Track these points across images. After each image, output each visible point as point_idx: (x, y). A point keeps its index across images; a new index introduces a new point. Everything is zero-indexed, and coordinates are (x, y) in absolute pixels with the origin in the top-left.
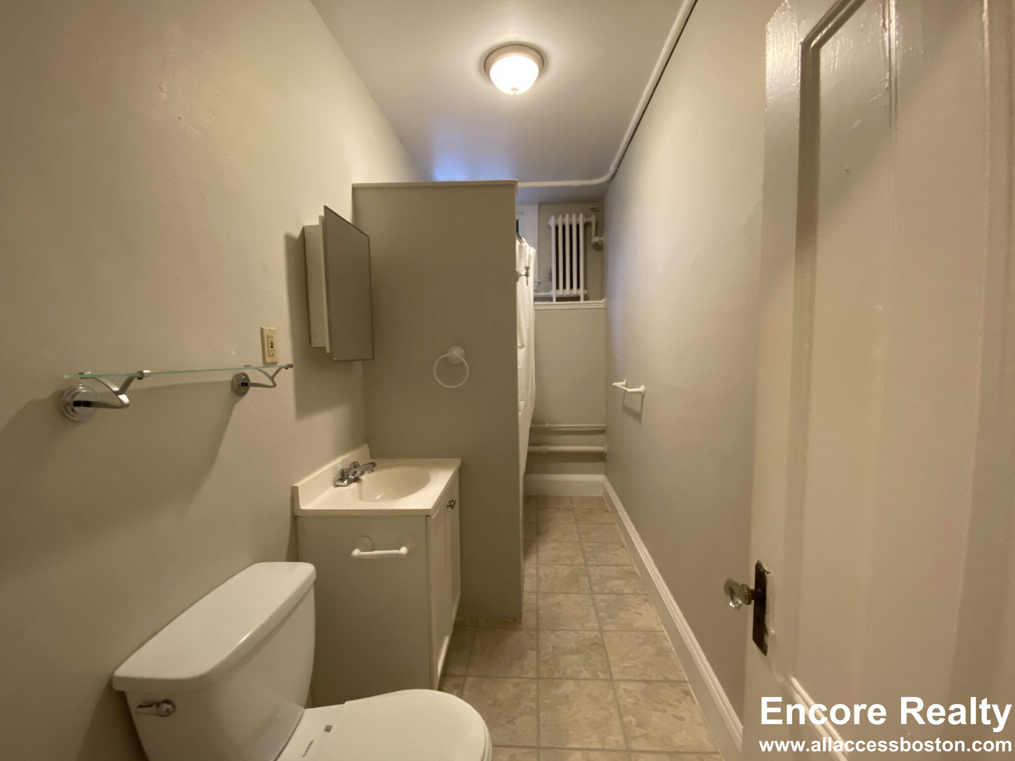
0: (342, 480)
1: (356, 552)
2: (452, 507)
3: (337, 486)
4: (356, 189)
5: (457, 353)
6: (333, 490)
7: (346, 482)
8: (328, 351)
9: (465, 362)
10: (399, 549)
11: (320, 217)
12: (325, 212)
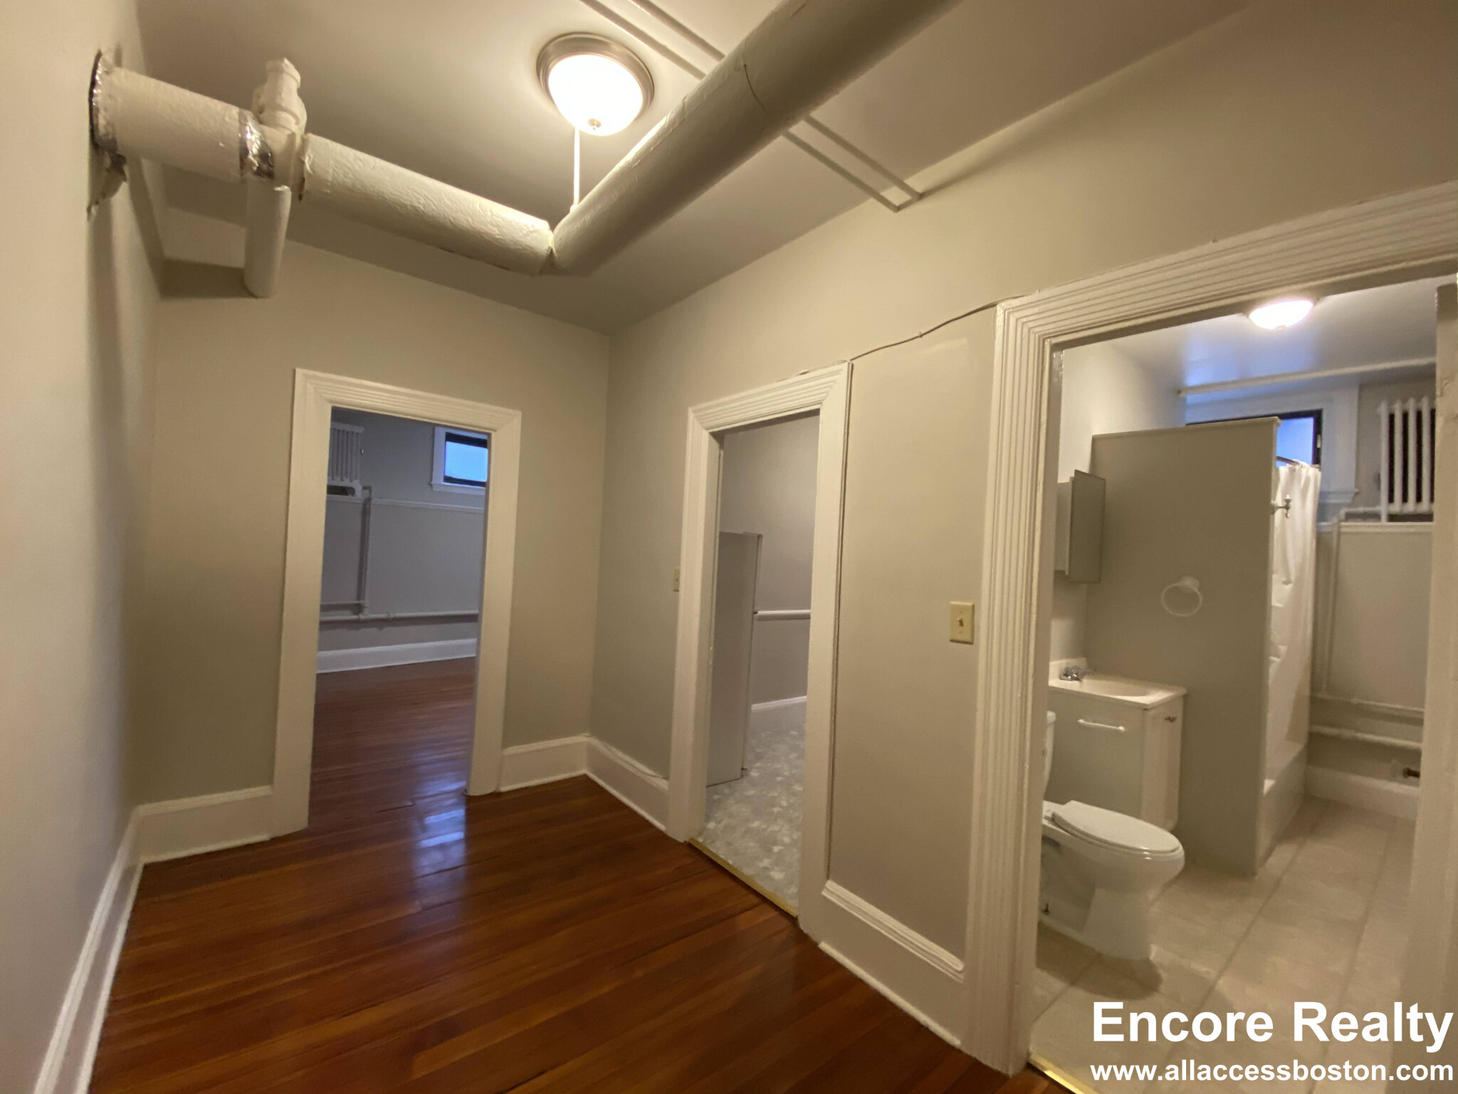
0: (1066, 675)
1: (1081, 721)
2: (1171, 720)
3: (1062, 679)
4: (1095, 440)
5: (1190, 583)
6: (1058, 680)
7: (1069, 677)
8: (1067, 573)
9: (1198, 593)
10: (1118, 726)
11: (1071, 478)
12: (1075, 474)
